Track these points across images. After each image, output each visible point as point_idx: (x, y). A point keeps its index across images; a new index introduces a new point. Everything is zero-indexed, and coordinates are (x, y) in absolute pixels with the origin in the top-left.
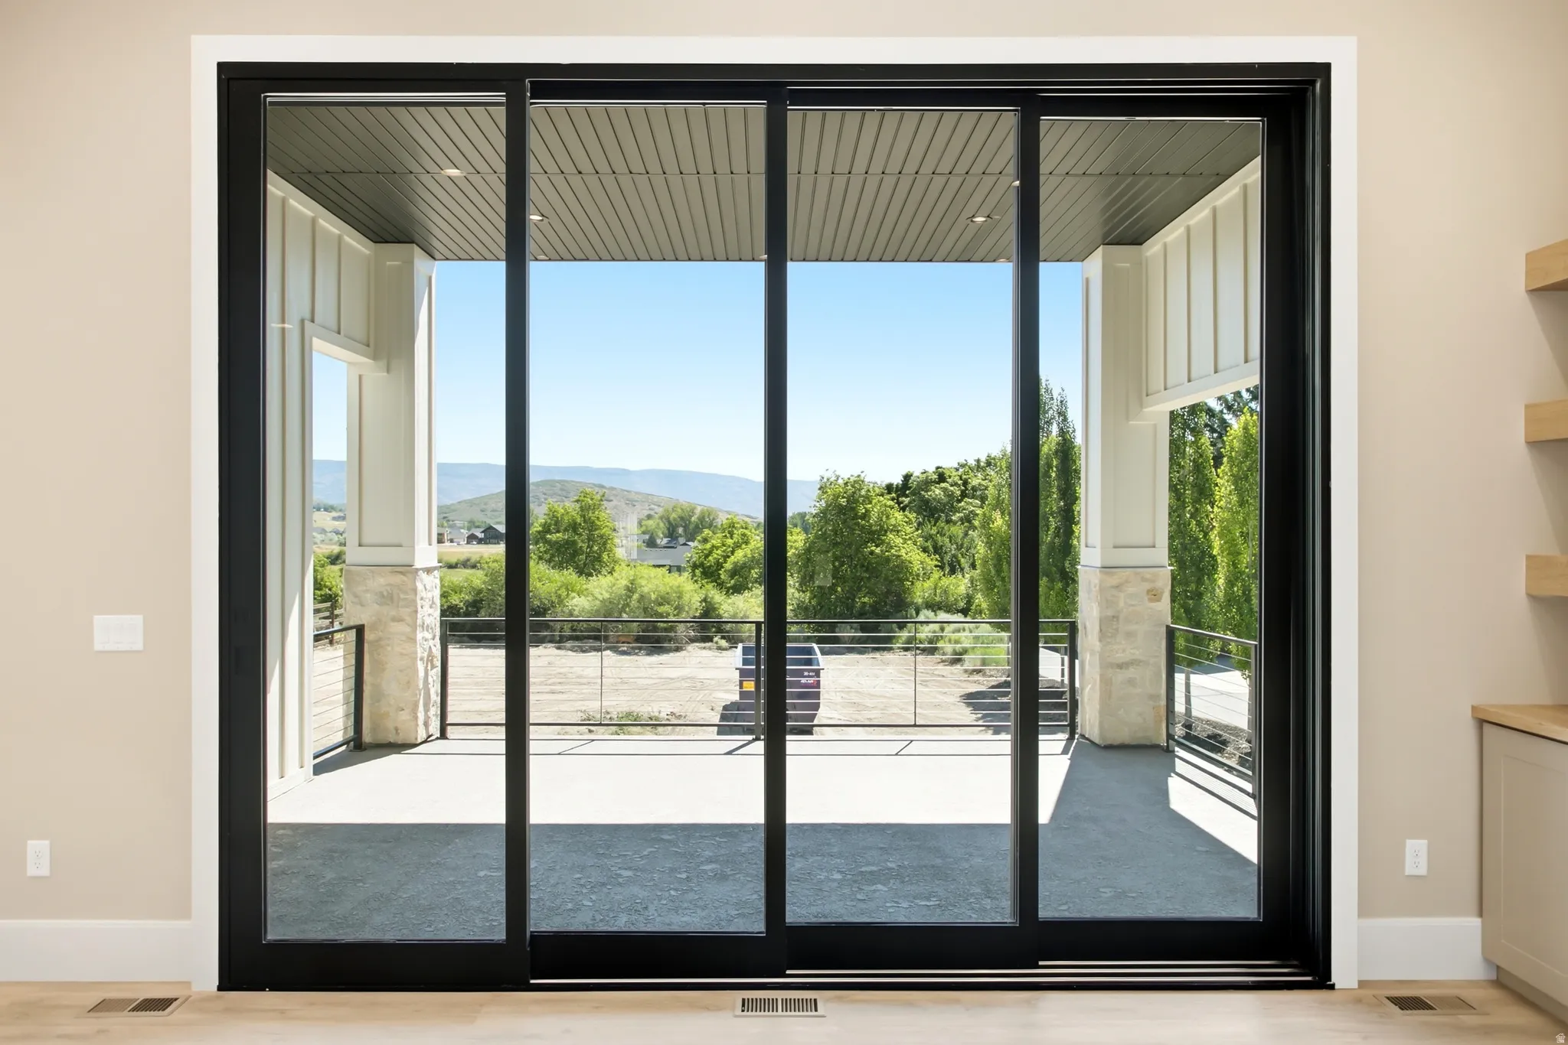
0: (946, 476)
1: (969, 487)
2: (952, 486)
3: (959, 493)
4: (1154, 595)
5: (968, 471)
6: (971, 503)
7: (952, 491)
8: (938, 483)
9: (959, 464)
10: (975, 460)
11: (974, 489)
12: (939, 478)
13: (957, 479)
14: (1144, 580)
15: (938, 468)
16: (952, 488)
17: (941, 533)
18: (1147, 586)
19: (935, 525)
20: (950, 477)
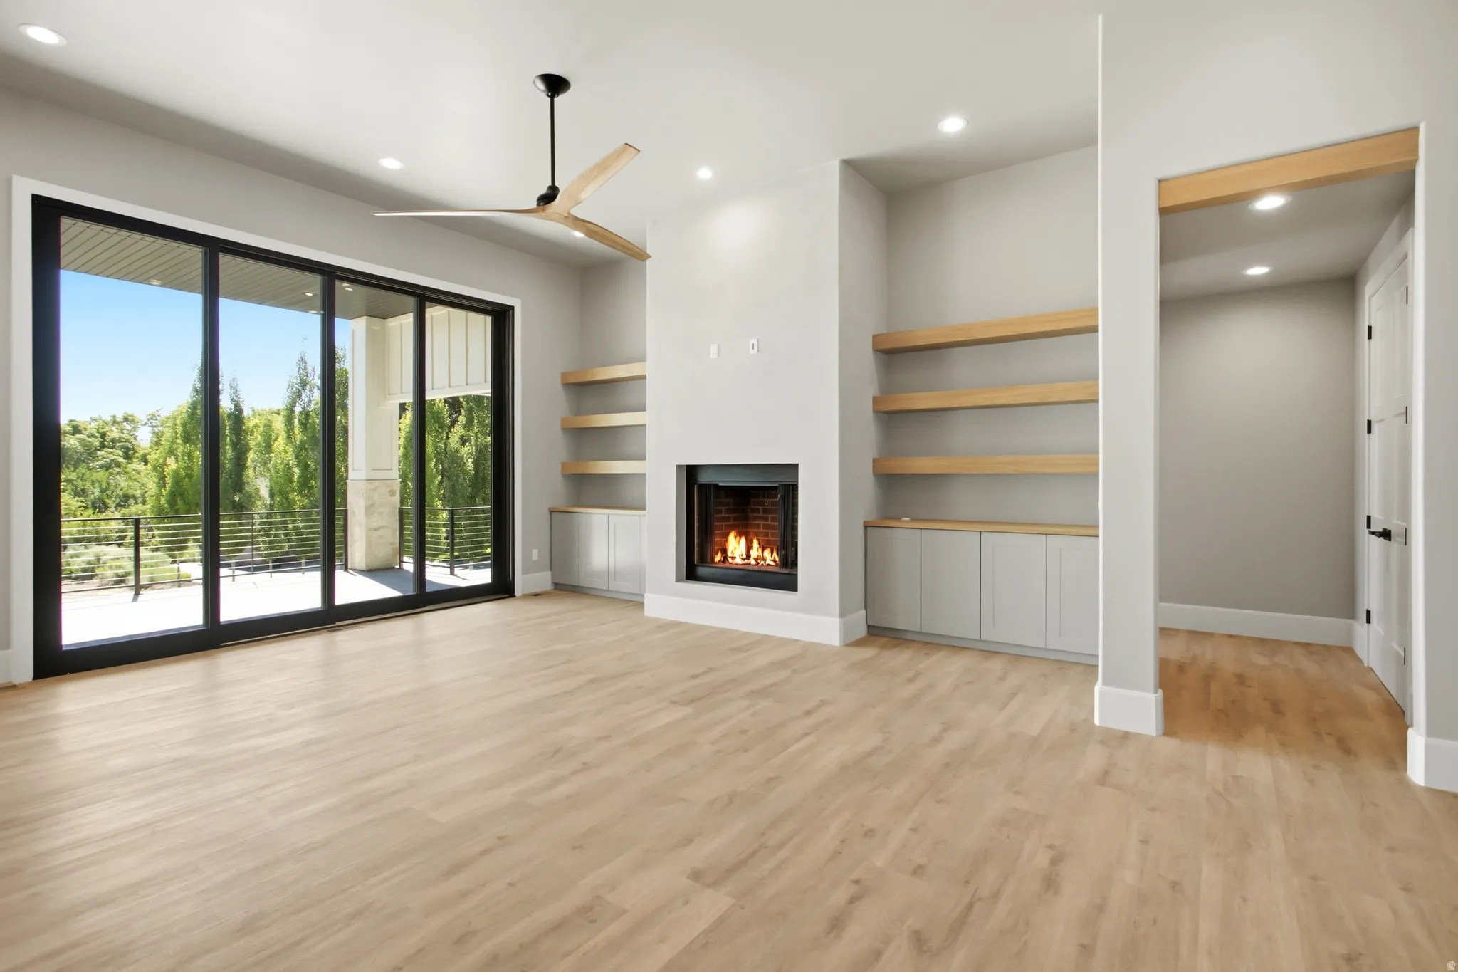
0: (81, 428)
1: (108, 439)
2: (89, 437)
3: (98, 444)
4: (392, 493)
5: (103, 425)
6: (112, 453)
7: (89, 442)
8: (73, 434)
9: (91, 418)
10: (111, 416)
11: (114, 441)
12: (74, 430)
13: (94, 432)
14: (388, 486)
15: (71, 421)
16: (90, 439)
17: (82, 477)
18: (389, 489)
19: (74, 471)
20: (85, 429)
